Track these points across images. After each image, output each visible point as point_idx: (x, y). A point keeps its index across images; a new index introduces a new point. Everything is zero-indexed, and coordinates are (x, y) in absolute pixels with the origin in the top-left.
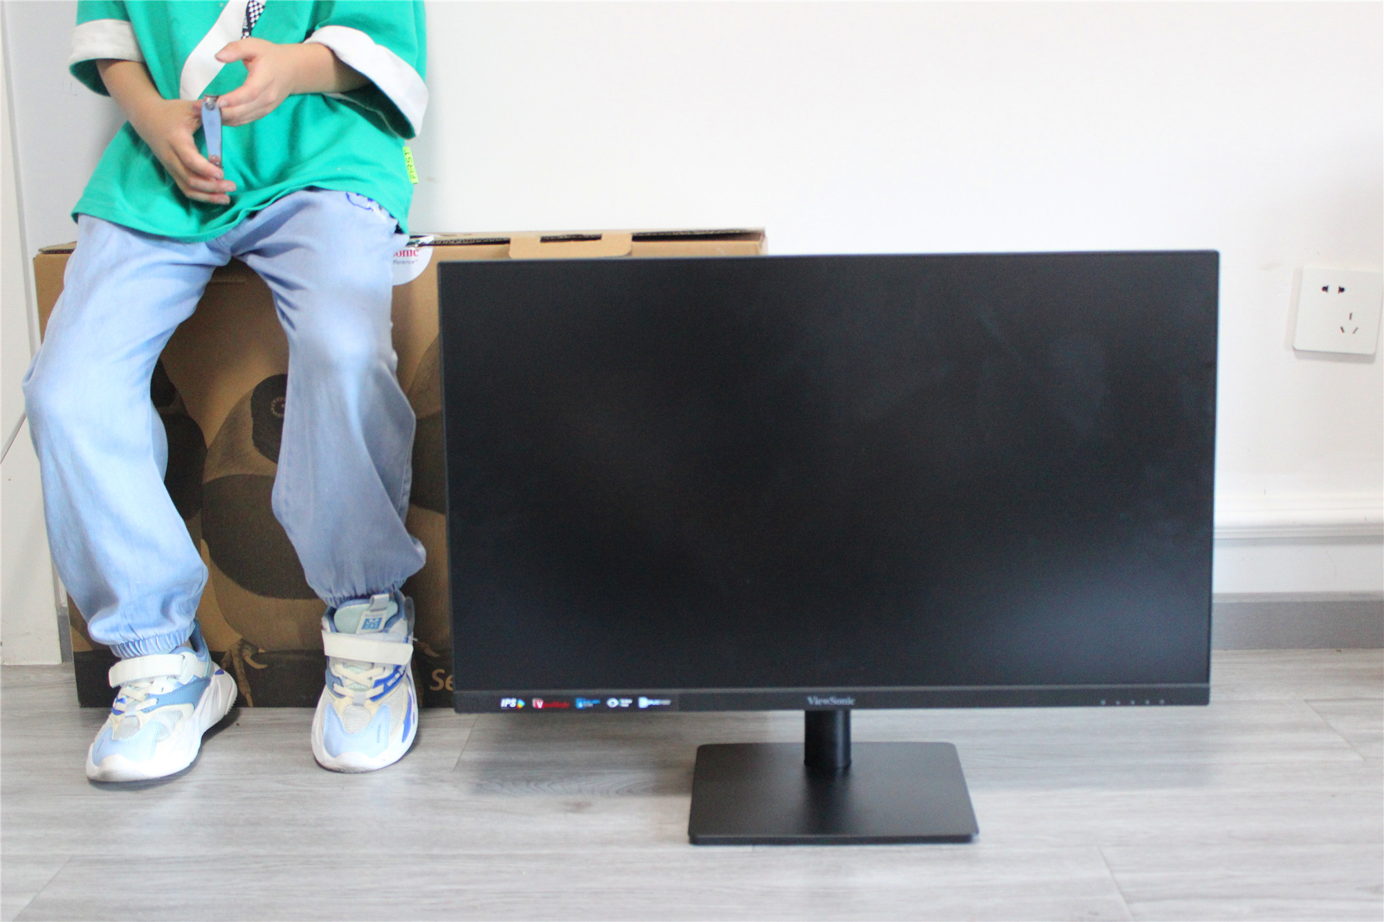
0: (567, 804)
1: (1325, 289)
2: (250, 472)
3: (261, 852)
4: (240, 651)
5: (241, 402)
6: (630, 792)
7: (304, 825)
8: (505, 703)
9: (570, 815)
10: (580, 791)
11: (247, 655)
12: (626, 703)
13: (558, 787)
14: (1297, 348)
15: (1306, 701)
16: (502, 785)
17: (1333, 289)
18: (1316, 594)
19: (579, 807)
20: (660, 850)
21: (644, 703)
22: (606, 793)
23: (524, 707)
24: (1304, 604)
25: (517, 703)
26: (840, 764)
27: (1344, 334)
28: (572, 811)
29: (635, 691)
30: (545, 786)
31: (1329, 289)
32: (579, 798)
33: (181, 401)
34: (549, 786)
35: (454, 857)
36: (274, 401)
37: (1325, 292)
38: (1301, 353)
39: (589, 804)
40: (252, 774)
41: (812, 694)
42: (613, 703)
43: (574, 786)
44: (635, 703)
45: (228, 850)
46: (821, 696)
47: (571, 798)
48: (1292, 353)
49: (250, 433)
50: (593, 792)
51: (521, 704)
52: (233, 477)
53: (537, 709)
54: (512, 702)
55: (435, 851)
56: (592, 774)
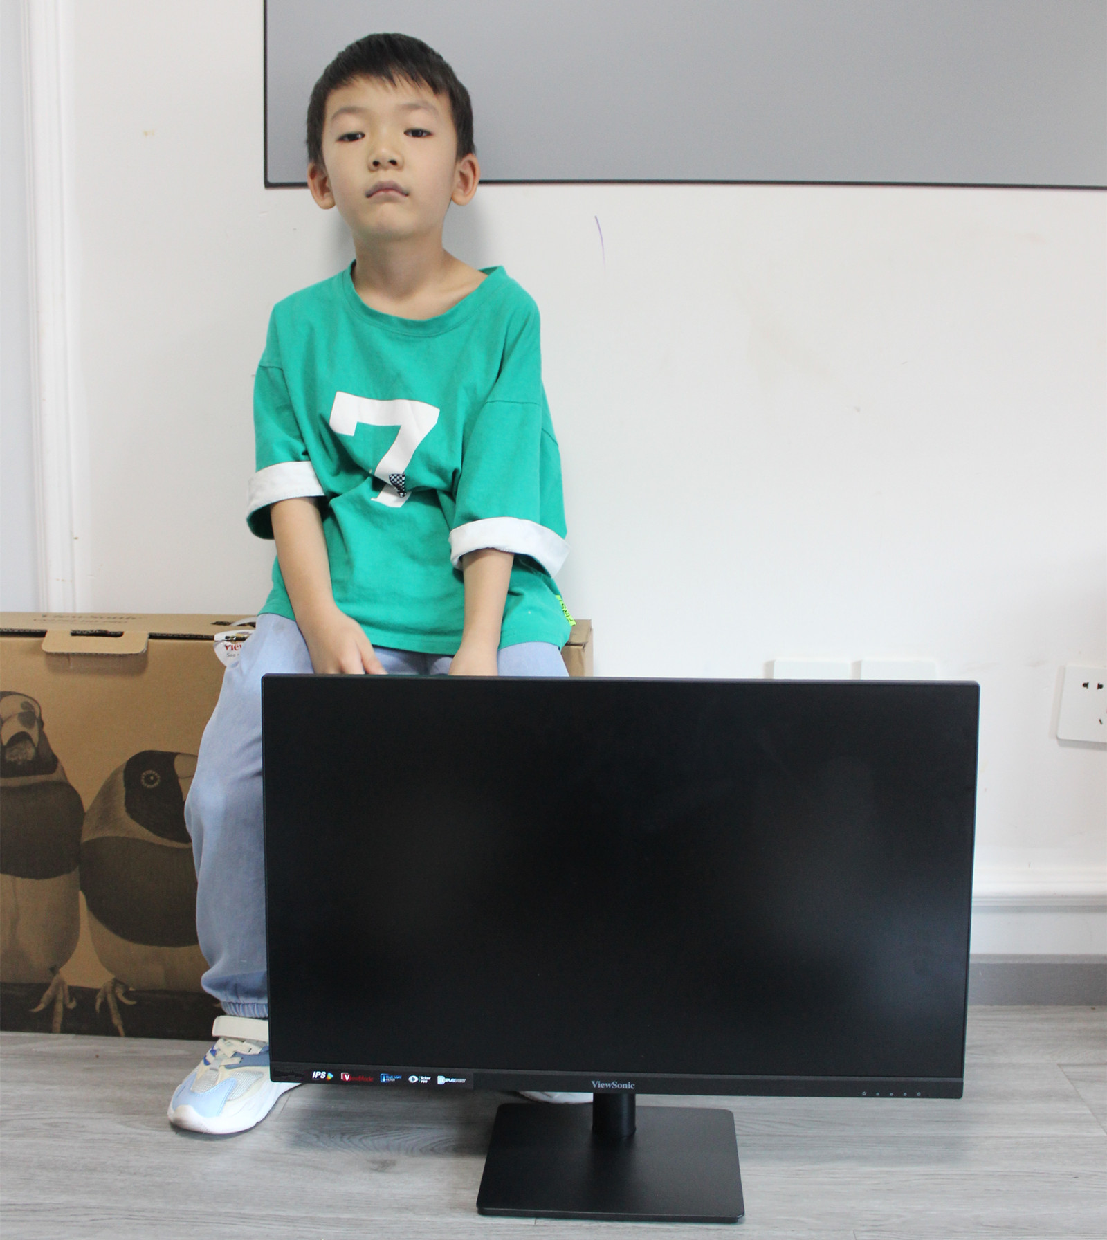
0: (373, 1162)
1: (1086, 685)
2: (123, 835)
3: (93, 1202)
4: (114, 988)
5: (115, 774)
6: (433, 1151)
7: (135, 1174)
8: (316, 1075)
9: (376, 1175)
10: (387, 1148)
11: (120, 993)
12: (425, 1080)
13: (368, 1142)
14: (1060, 737)
15: (1060, 1065)
16: (318, 1137)
17: (1093, 686)
18: (1074, 957)
19: (383, 1166)
20: (450, 1220)
21: (441, 1080)
22: (411, 1151)
23: (332, 1079)
24: (1063, 966)
25: (326, 1075)
26: (625, 1131)
27: (1102, 726)
28: (376, 1170)
29: (434, 1070)
30: (356, 1140)
31: (1089, 685)
32: (386, 1156)
33: (63, 769)
34: (360, 1140)
35: (262, 1218)
36: (144, 774)
37: (1085, 688)
38: (1064, 743)
39: (393, 1163)
40: (99, 1112)
41: (596, 1079)
42: (413, 1079)
43: (383, 1141)
44: (434, 1080)
45: (63, 1199)
46: (603, 1080)
47: (378, 1155)
48: (1055, 741)
49: (123, 801)
50: (399, 1149)
51: (330, 1076)
52: (108, 838)
53: (344, 1082)
54: (323, 1075)
55: (247, 1210)
56: (400, 1128)
